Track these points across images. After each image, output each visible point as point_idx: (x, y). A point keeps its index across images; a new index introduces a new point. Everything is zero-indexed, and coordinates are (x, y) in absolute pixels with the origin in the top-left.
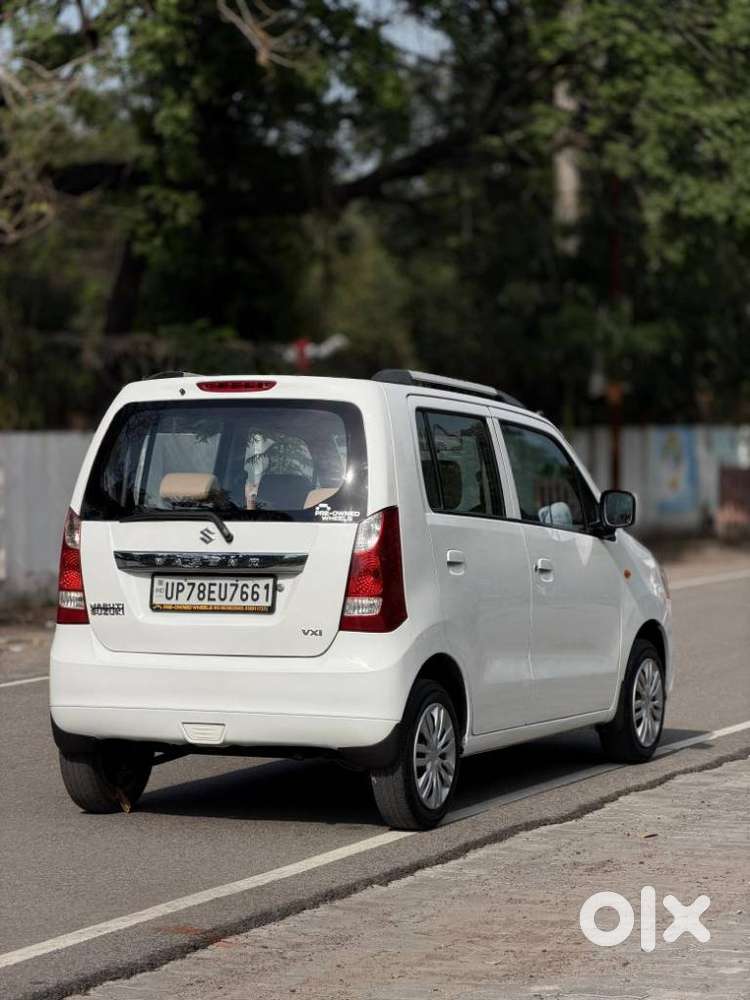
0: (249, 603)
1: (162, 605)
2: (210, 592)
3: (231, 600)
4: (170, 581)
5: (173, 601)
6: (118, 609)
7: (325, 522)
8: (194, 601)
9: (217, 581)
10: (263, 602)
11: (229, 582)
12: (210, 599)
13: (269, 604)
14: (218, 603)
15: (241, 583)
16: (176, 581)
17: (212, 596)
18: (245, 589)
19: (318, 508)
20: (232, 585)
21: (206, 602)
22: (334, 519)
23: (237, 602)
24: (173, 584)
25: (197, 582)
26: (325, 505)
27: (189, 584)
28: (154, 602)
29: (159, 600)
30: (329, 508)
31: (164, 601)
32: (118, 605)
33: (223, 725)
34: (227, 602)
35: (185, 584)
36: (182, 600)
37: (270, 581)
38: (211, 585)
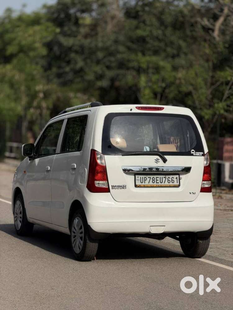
0: (171, 184)
1: (140, 185)
2: (157, 180)
3: (164, 183)
4: (142, 176)
5: (143, 184)
6: (124, 187)
7: (194, 156)
8: (151, 183)
9: (159, 176)
10: (176, 183)
11: (163, 177)
12: (157, 183)
13: (178, 184)
14: (160, 184)
15: (167, 177)
16: (144, 177)
17: (157, 182)
18: (169, 179)
19: (191, 151)
20: (164, 178)
21: (155, 184)
22: (197, 155)
23: (166, 183)
24: (143, 178)
25: (152, 177)
26: (193, 150)
27: (149, 178)
28: (137, 184)
29: (138, 183)
30: (195, 151)
31: (141, 184)
32: (124, 185)
33: (165, 226)
34: (163, 184)
35: (147, 177)
36: (147, 183)
37: (178, 176)
38: (156, 178)
